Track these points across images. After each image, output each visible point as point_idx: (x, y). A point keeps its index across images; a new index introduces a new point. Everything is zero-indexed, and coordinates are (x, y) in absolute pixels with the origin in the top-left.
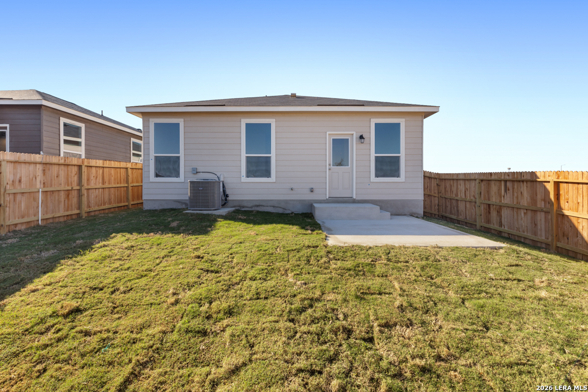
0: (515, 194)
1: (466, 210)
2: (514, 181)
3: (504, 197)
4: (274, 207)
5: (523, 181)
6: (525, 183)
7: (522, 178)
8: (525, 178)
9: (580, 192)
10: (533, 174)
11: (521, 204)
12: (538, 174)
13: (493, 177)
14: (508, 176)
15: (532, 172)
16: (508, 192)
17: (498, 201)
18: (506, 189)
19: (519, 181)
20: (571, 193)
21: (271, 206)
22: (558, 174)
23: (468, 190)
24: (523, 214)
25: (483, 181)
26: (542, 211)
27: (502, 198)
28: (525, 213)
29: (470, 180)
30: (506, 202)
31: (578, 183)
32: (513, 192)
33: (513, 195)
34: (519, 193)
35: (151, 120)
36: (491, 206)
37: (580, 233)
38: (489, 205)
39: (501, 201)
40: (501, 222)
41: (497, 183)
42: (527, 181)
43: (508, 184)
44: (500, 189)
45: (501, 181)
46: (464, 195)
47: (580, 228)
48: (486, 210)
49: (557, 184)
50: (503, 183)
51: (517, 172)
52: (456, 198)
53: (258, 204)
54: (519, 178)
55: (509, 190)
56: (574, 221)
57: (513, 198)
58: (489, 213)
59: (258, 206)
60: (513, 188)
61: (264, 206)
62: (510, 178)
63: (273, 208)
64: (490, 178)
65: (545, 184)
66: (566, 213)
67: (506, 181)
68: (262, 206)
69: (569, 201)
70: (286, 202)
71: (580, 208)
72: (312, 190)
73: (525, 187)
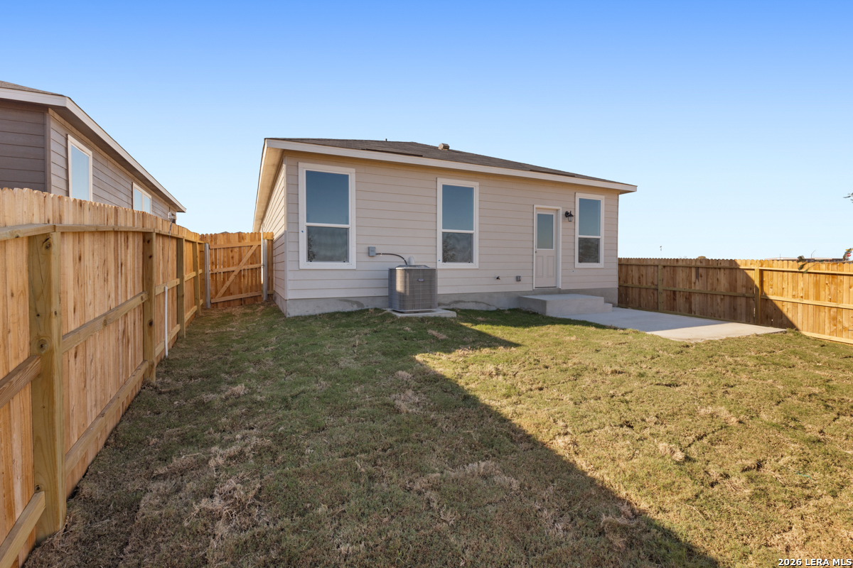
0: (710, 281)
1: (640, 297)
2: (709, 268)
3: (695, 283)
4: (476, 302)
5: (720, 268)
6: (722, 270)
7: (719, 265)
8: (722, 265)
9: (785, 278)
10: (732, 262)
11: (717, 290)
12: (739, 262)
13: (680, 264)
14: (701, 262)
15: (731, 260)
16: (700, 278)
17: (687, 287)
18: (698, 276)
19: (715, 268)
20: (775, 280)
21: (472, 302)
22: (762, 262)
23: (644, 276)
24: (719, 300)
25: (666, 268)
26: (744, 296)
27: (693, 284)
28: (722, 299)
29: (647, 266)
30: (697, 288)
31: (783, 271)
32: (707, 279)
33: (707, 282)
34: (715, 280)
35: (301, 164)
36: (677, 293)
37: (784, 315)
38: (674, 292)
39: (690, 287)
40: (691, 309)
41: (688, 270)
42: (725, 269)
43: (700, 270)
44: (689, 276)
45: (690, 267)
46: (637, 281)
47: (785, 310)
48: (670, 296)
49: (761, 271)
50: (693, 271)
51: (712, 260)
52: (626, 285)
53: (457, 300)
54: (715, 265)
55: (701, 276)
56: (779, 305)
57: (707, 285)
58: (675, 299)
59: (457, 302)
60: (707, 275)
61: (464, 302)
62: (704, 264)
63: (474, 303)
64: (675, 264)
65: (747, 271)
66: (771, 297)
67: (697, 268)
68: (462, 301)
69: (774, 287)
70: (490, 295)
71: (785, 293)
72: (518, 279)
73: (723, 274)
